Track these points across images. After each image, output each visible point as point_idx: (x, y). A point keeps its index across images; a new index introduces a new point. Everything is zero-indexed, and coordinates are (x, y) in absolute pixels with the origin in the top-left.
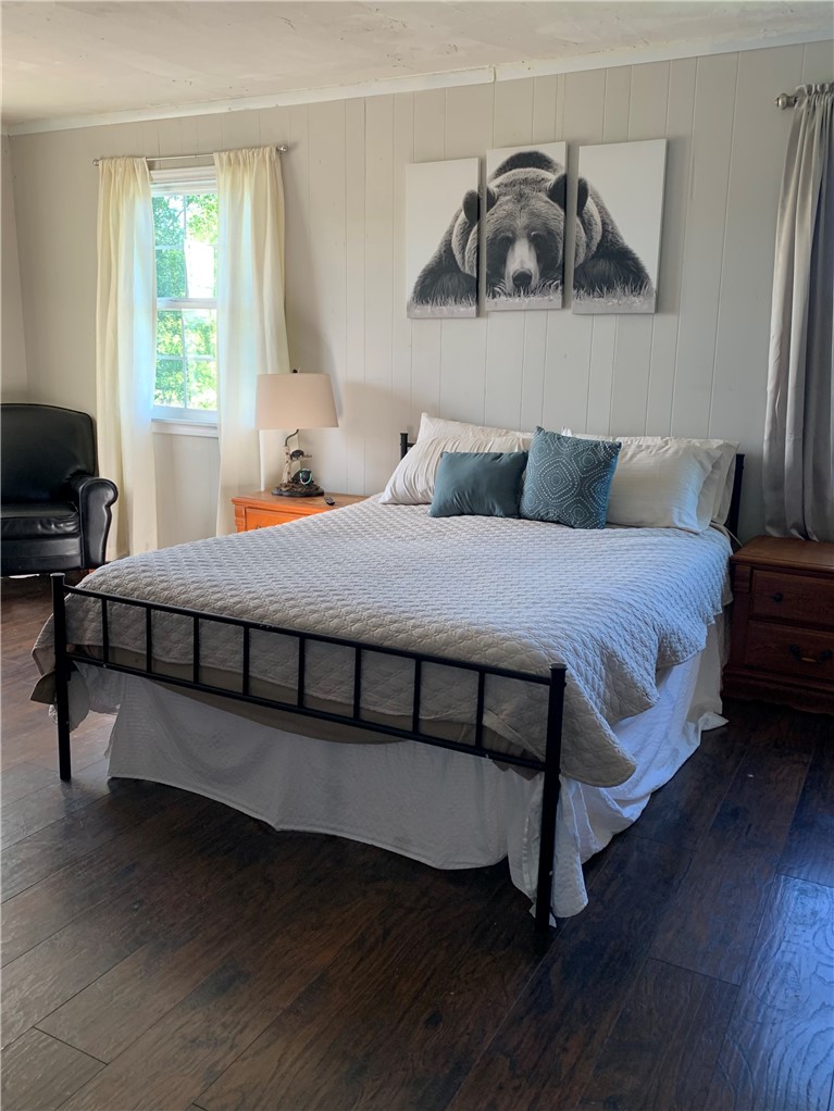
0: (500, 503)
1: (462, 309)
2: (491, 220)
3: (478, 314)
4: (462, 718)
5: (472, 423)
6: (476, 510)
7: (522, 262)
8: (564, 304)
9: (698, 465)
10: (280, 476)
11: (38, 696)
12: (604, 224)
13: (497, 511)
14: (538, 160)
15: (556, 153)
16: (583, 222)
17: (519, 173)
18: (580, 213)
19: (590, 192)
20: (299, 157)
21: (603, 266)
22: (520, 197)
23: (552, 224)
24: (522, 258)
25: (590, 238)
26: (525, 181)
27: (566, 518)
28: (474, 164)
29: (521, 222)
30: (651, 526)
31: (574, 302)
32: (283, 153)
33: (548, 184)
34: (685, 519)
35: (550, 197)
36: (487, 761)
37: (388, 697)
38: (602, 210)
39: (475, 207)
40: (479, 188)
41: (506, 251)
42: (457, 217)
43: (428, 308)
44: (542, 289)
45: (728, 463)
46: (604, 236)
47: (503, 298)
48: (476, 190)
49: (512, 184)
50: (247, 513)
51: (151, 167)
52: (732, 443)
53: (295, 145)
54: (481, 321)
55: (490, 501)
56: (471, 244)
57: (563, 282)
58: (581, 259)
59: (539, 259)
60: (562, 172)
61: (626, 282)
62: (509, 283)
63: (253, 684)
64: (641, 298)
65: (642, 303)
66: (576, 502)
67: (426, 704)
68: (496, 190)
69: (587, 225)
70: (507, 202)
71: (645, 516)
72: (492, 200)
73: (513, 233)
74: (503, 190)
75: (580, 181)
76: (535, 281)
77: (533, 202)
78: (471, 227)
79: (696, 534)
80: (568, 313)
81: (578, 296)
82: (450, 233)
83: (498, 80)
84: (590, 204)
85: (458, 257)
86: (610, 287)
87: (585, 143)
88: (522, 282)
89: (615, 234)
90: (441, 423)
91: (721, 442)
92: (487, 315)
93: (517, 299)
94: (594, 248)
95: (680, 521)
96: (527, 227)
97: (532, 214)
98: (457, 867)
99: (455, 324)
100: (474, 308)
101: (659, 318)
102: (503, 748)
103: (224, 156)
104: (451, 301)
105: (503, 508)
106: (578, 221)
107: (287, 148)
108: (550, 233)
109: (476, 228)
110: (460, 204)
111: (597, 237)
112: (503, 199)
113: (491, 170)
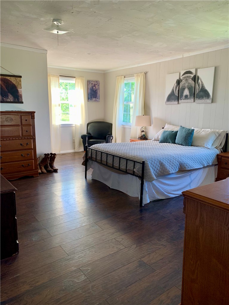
0: (171, 141)
1: (175, 103)
2: (181, 84)
3: (178, 103)
4: (131, 169)
5: (175, 125)
6: (167, 142)
7: (186, 93)
8: (194, 101)
9: (215, 135)
10: (139, 136)
11: (83, 164)
12: (202, 85)
13: (171, 142)
14: (190, 72)
15: (193, 71)
16: (198, 85)
17: (186, 75)
18: (197, 83)
19: (200, 78)
20: (148, 74)
21: (201, 93)
22: (186, 80)
23: (192, 85)
24: (186, 92)
25: (199, 88)
26: (187, 77)
27: (182, 144)
28: (178, 74)
29: (186, 85)
30: (200, 146)
31: (196, 101)
32: (146, 74)
33: (192, 77)
34: (208, 146)
35: (192, 80)
36: (134, 176)
37: (123, 166)
38: (202, 82)
39: (179, 82)
40: (179, 79)
41: (183, 91)
42: (175, 84)
43: (169, 103)
44: (190, 98)
45: (224, 135)
46: (202, 87)
47: (183, 100)
48: (178, 79)
49: (185, 77)
50: (132, 141)
51: (125, 77)
52: (225, 131)
53: (148, 72)
54: (179, 105)
55: (169, 140)
56: (177, 89)
57: (194, 97)
58: (197, 92)
59: (189, 92)
60: (194, 75)
61: (206, 96)
62: (184, 97)
63: (108, 163)
64: (209, 100)
65: (209, 101)
66: (185, 141)
67: (128, 167)
68: (182, 79)
69: (199, 85)
70: (184, 81)
71: (200, 145)
72: (181, 81)
73: (185, 87)
74: (183, 79)
75: (198, 76)
76: (189, 97)
77: (189, 81)
78: (177, 86)
79: (209, 149)
80: (195, 103)
81: (197, 100)
82: (173, 88)
83: (184, 57)
84: (199, 80)
85: (175, 92)
86: (203, 98)
87: (199, 68)
88: (186, 97)
89: (204, 87)
90: (169, 125)
91: (223, 130)
92: (180, 104)
93: (185, 100)
94: (200, 90)
95: (206, 146)
96: (188, 86)
97: (189, 83)
98: (134, 196)
99: (174, 106)
100: (177, 102)
101: (212, 104)
102: (137, 175)
103: (136, 74)
104: (173, 101)
105: (172, 141)
106: (197, 84)
107: (147, 73)
108: (192, 87)
109: (178, 86)
110: (176, 82)
111: (201, 87)
112: (183, 80)
113: (181, 75)
